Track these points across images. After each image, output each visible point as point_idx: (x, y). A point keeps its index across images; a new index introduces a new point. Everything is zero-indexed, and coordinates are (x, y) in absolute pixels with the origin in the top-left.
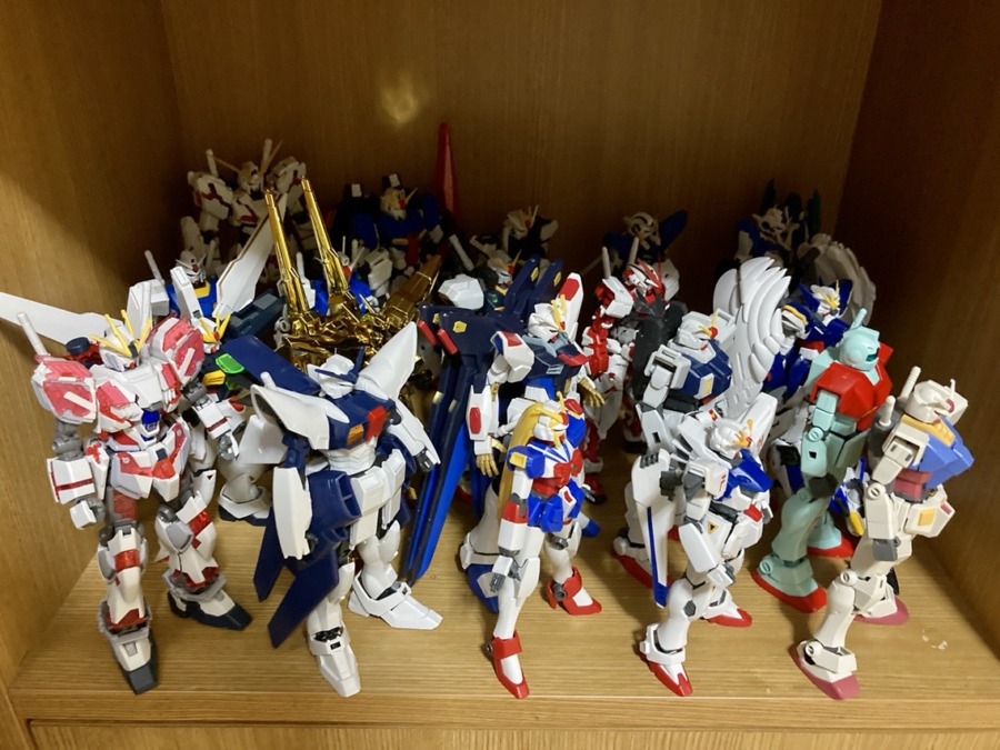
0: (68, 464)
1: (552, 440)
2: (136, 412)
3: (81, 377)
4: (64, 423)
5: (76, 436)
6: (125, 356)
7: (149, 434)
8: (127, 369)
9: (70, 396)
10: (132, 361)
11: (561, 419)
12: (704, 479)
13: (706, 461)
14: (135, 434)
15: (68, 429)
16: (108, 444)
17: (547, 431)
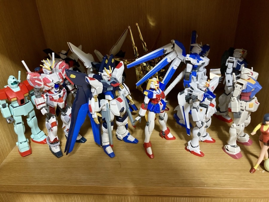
0: (39, 99)
1: (155, 88)
2: (53, 84)
3: (38, 77)
4: (36, 88)
5: (40, 92)
6: (49, 70)
7: (56, 91)
8: (50, 74)
9: (36, 81)
10: (51, 72)
11: (157, 82)
12: (197, 96)
13: (198, 91)
14: (53, 91)
15: (37, 90)
16: (46, 94)
17: (153, 86)
